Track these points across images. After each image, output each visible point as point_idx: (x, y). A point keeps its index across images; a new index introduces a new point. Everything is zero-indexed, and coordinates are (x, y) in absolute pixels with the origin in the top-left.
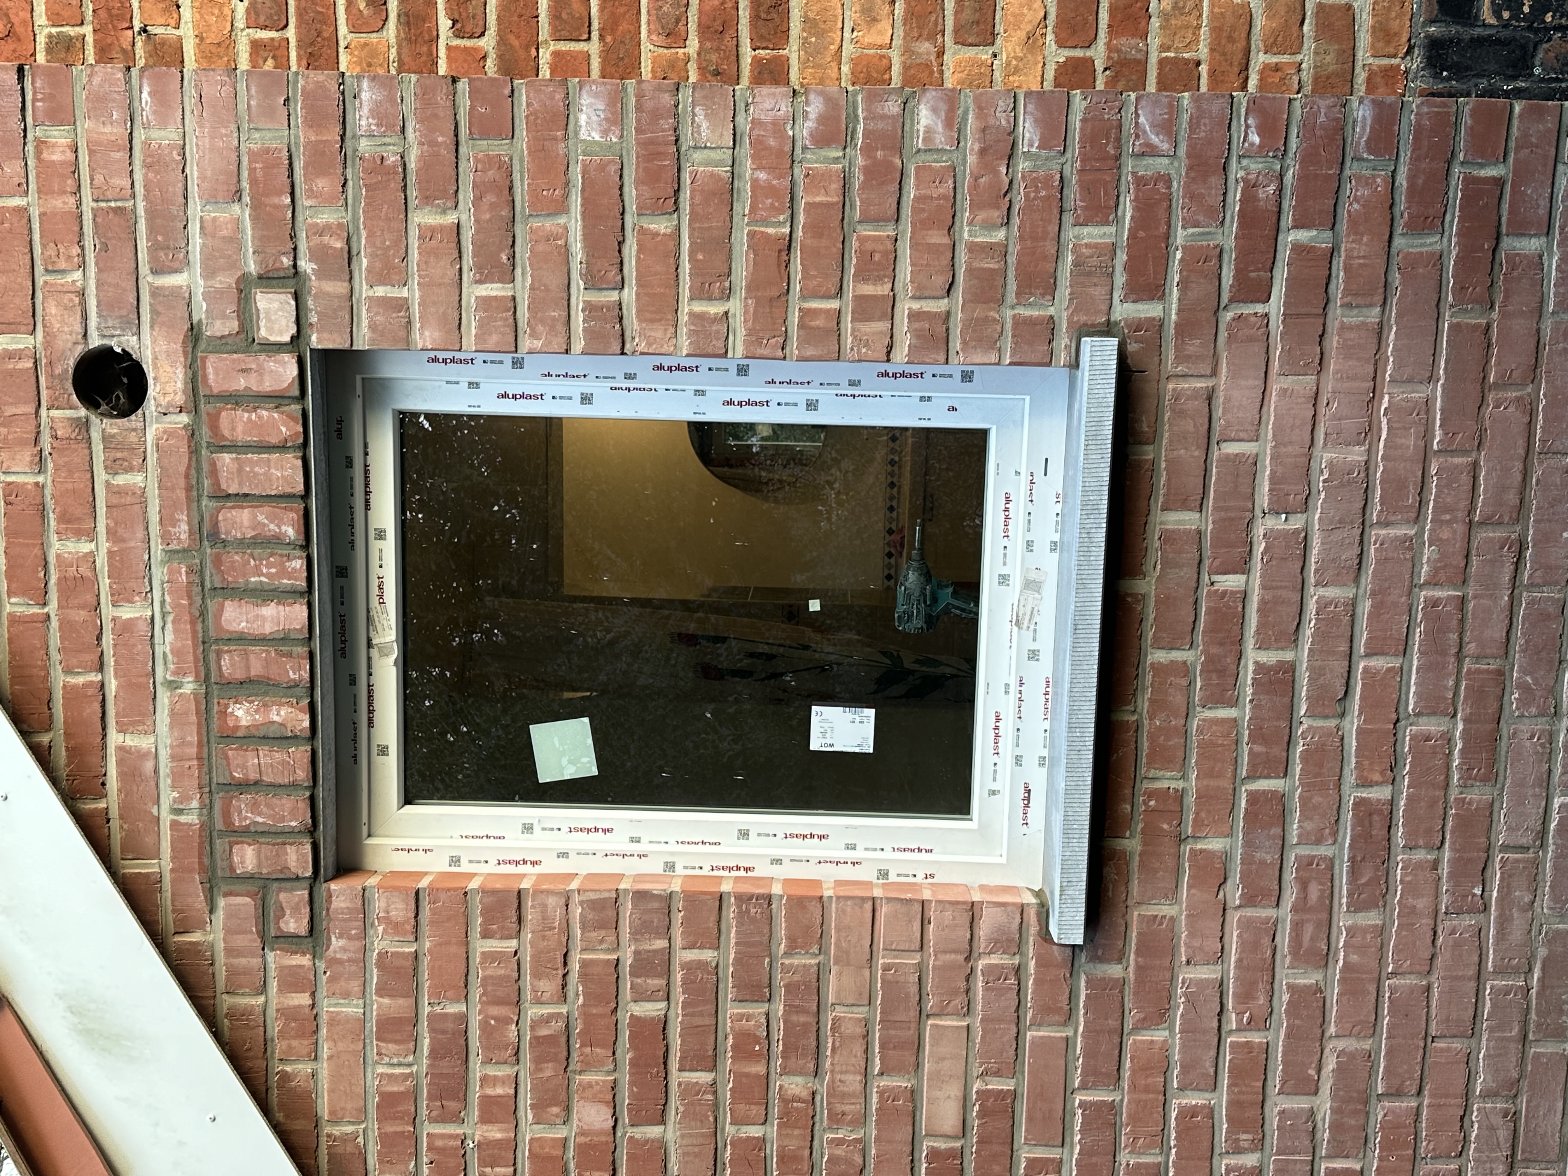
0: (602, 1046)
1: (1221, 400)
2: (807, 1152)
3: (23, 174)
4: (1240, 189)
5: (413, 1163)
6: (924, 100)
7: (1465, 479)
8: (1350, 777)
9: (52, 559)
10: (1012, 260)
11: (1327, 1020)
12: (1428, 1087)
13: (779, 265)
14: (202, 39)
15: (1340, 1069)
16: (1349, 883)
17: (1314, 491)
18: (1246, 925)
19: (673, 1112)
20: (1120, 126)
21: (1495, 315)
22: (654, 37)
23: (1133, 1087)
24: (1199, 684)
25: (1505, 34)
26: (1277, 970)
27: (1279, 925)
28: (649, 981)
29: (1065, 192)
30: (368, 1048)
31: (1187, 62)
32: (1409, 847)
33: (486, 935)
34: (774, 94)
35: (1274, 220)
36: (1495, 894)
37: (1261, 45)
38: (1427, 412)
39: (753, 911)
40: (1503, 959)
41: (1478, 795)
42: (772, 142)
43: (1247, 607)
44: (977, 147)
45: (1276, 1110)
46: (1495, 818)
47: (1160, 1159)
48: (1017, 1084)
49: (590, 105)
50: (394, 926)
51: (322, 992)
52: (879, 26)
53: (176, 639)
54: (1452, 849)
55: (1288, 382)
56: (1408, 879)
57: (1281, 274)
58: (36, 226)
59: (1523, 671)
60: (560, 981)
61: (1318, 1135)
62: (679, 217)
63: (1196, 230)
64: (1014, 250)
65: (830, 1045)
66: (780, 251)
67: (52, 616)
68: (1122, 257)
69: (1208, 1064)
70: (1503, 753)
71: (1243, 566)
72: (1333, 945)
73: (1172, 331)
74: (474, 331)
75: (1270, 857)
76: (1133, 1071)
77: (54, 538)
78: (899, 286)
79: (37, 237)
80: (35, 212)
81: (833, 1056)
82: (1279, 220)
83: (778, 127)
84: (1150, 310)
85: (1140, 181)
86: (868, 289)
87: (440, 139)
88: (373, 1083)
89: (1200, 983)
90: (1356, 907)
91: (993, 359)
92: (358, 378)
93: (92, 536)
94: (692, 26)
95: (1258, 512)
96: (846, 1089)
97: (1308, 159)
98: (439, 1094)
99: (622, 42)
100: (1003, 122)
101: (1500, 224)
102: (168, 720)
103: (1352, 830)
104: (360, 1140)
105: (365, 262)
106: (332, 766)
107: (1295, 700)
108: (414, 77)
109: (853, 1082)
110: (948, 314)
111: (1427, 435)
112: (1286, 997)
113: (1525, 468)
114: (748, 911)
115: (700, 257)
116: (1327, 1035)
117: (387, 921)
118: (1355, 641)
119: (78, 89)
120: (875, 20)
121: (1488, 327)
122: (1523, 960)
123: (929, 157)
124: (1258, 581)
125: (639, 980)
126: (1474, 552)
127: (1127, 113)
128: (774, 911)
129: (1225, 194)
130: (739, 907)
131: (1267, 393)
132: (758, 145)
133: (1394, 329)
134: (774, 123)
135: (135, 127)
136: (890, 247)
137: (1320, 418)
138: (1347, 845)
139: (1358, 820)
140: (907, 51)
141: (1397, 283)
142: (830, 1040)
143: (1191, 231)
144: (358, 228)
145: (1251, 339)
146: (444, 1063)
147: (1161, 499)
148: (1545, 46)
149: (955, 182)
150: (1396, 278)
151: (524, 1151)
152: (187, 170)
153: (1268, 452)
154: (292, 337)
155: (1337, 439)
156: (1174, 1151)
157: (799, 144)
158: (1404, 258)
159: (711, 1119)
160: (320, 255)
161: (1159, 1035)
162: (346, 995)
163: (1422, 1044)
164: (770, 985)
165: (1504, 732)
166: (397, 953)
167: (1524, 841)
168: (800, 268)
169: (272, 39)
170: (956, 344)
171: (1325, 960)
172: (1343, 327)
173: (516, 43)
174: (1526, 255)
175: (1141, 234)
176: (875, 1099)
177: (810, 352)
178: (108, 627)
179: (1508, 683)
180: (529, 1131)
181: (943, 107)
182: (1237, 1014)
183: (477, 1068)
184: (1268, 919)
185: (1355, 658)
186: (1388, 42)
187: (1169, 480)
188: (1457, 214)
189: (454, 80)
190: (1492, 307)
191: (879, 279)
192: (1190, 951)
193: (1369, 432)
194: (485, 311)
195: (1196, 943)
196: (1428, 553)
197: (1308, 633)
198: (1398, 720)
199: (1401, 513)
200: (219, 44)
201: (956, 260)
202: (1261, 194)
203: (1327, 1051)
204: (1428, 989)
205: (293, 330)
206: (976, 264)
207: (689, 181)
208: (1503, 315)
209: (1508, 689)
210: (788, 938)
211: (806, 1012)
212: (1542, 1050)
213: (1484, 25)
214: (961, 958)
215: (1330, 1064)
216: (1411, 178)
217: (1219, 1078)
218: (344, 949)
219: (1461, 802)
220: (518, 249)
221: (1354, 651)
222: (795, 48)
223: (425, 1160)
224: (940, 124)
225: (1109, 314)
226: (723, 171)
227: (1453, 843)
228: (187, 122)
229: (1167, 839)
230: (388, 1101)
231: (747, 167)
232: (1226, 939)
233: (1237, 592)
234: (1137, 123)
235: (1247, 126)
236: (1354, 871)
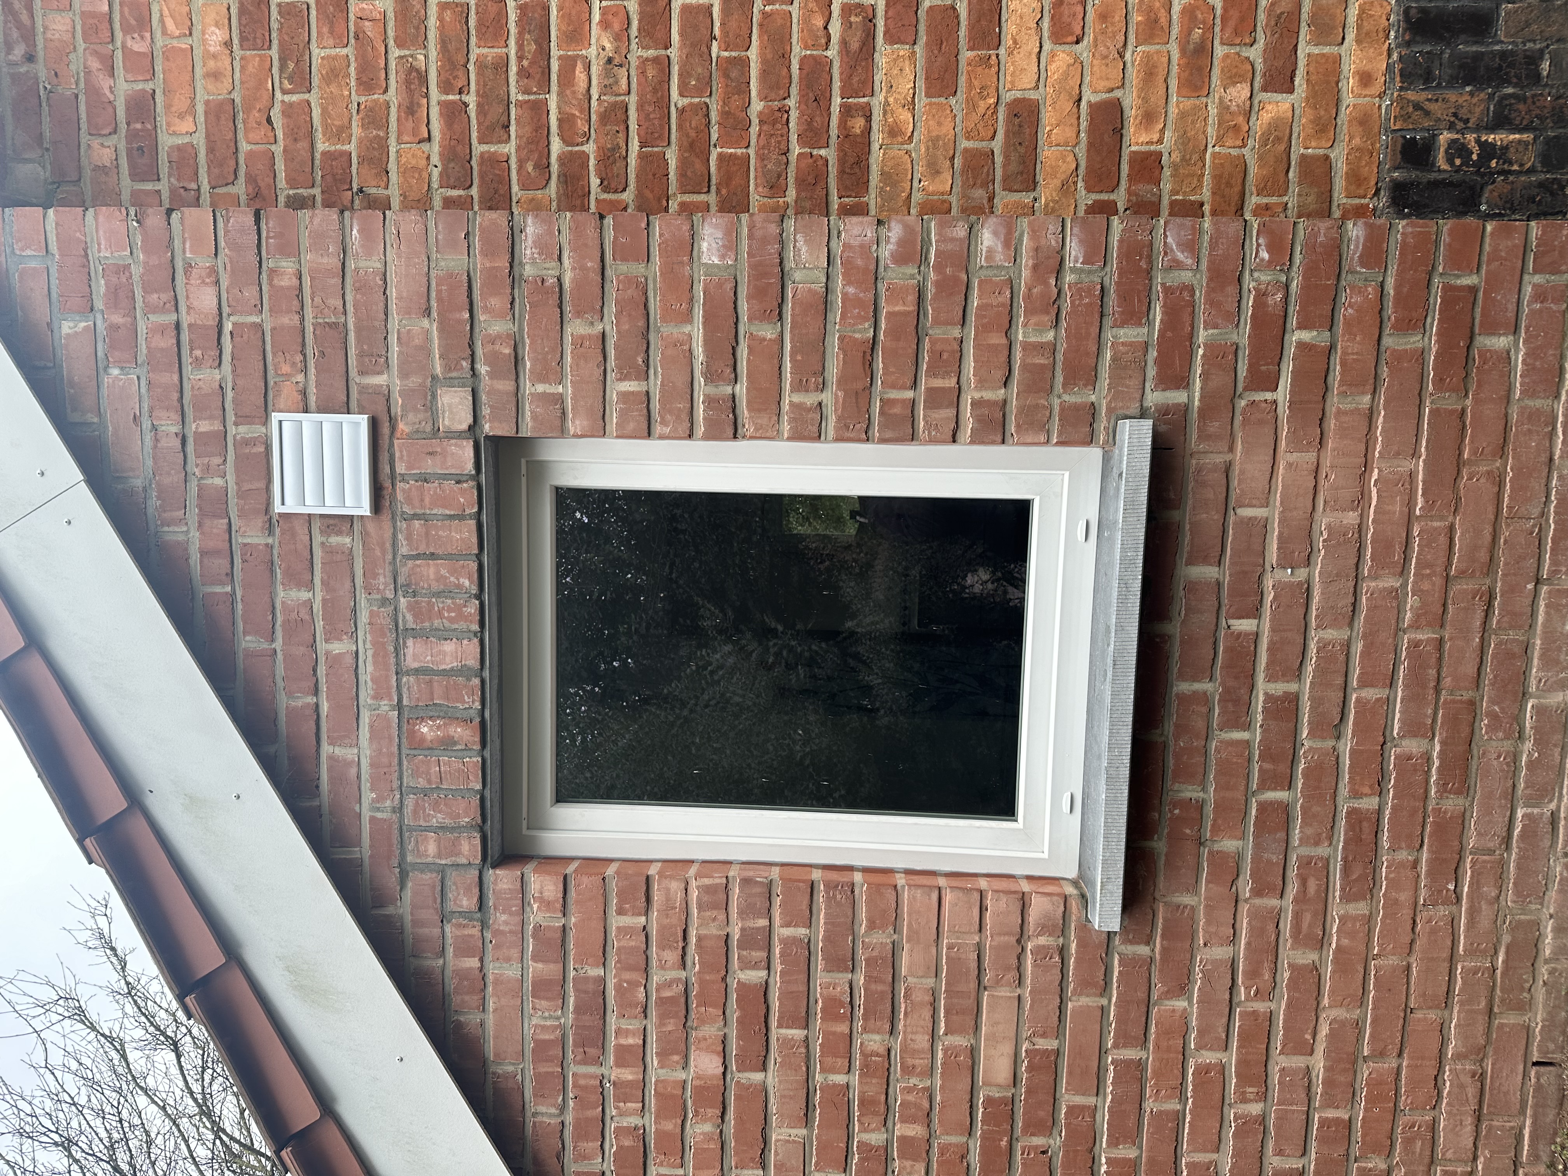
0: (715, 1006)
1: (1237, 472)
2: (883, 1097)
3: (258, 297)
4: (1252, 297)
5: (561, 1098)
6: (987, 225)
7: (1443, 540)
8: (1344, 791)
9: (278, 606)
10: (1060, 357)
11: (1322, 993)
12: (1407, 1051)
13: (864, 364)
14: (405, 197)
15: (1332, 1035)
16: (1342, 879)
17: (1315, 549)
18: (1254, 915)
19: (773, 1062)
20: (1151, 244)
21: (1469, 402)
22: (760, 189)
23: (1157, 1046)
24: (1217, 711)
25: (1457, 177)
26: (1281, 951)
27: (1283, 914)
28: (753, 953)
29: (1105, 299)
30: (525, 1003)
31: (1192, 203)
32: (1393, 849)
33: (620, 912)
34: (862, 223)
35: (1281, 322)
36: (1466, 889)
37: (1254, 189)
38: (1411, 483)
39: (839, 897)
40: (1472, 944)
41: (1453, 804)
42: (859, 262)
43: (1259, 647)
44: (1030, 263)
45: (1277, 1069)
46: (1467, 825)
47: (1178, 1107)
48: (1060, 1044)
49: (711, 235)
50: (546, 904)
51: (489, 957)
52: (942, 176)
53: (375, 670)
54: (1429, 851)
55: (1294, 457)
56: (1392, 876)
57: (1288, 368)
58: (268, 338)
59: (1492, 702)
60: (680, 952)
61: (1313, 1089)
62: (782, 325)
63: (1216, 331)
64: (1062, 347)
65: (903, 1010)
66: (864, 352)
67: (278, 651)
68: (1153, 354)
69: (1220, 1030)
70: (1474, 770)
71: (1255, 612)
72: (1328, 931)
73: (1195, 415)
74: (615, 420)
75: (1276, 858)
76: (1157, 1034)
77: (280, 588)
78: (963, 379)
79: (269, 347)
80: (267, 328)
81: (905, 1020)
82: (1285, 323)
83: (864, 249)
84: (1178, 397)
85: (1167, 290)
86: (938, 383)
87: (589, 264)
88: (529, 1032)
89: (1214, 962)
90: (1347, 897)
91: (1042, 438)
92: (523, 461)
93: (310, 586)
94: (791, 180)
95: (1268, 567)
96: (916, 1047)
97: (1310, 271)
98: (582, 1043)
99: (734, 194)
100: (1053, 242)
101: (1473, 324)
102: (368, 736)
103: (1345, 835)
104: (519, 1077)
105: (528, 364)
106: (497, 773)
107: (1299, 726)
108: (568, 214)
109: (922, 1041)
110: (1005, 402)
111: (1410, 503)
112: (1287, 975)
113: (1495, 530)
114: (834, 896)
115: (799, 358)
116: (1321, 1006)
117: (541, 900)
118: (1349, 675)
119: (302, 228)
120: (938, 172)
121: (1463, 411)
122: (1490, 945)
123: (990, 273)
124: (1268, 625)
125: (745, 953)
126: (1450, 601)
127: (1157, 234)
128: (857, 897)
129: (1239, 301)
130: (827, 892)
131: (1276, 467)
132: (847, 264)
133: (1383, 413)
134: (862, 246)
135: (347, 258)
136: (957, 348)
137: (1320, 487)
138: (1340, 847)
139: (1350, 826)
140: (964, 196)
141: (1385, 375)
142: (903, 1006)
143: (1211, 331)
144: (523, 337)
145: (1261, 422)
146: (587, 1017)
147: (1185, 555)
148: (1490, 187)
149: (1012, 293)
150: (1385, 372)
151: (651, 1090)
152: (388, 292)
153: (1277, 516)
154: (470, 427)
155: (1333, 505)
156: (1190, 1101)
157: (882, 264)
158: (1392, 354)
159: (804, 1069)
160: (493, 359)
161: (1181, 1004)
162: (508, 960)
163: (1402, 1015)
164: (853, 959)
165: (1475, 752)
166: (549, 926)
167: (1491, 845)
168: (881, 365)
169: (460, 196)
170: (1012, 428)
171: (1321, 943)
172: (1339, 412)
173: (650, 196)
174: (1496, 352)
175: (1169, 334)
176: (940, 1055)
177: (889, 434)
178: (322, 660)
179: (1478, 712)
180: (656, 1071)
181: (1002, 231)
182: (1246, 988)
183: (612, 1021)
184: (1273, 908)
185: (1349, 690)
186: (1359, 186)
187: (1192, 539)
188: (1437, 316)
189: (602, 217)
190: (1466, 395)
191: (946, 375)
192: (1207, 936)
193: (1361, 500)
194: (624, 403)
195: (1213, 929)
196: (1411, 601)
197: (1310, 669)
198: (1384, 743)
199: (1388, 568)
200: (419, 201)
201: (1012, 357)
202: (1270, 301)
203: (1321, 1019)
204: (1408, 967)
205: (470, 420)
206: (1029, 361)
207: (790, 296)
208: (1476, 401)
209: (1478, 717)
210: (868, 920)
211: (883, 982)
212: (1505, 1021)
213: (1439, 171)
214: (1013, 940)
215: (1324, 1030)
216: (1398, 287)
217: (1230, 1041)
218: (506, 923)
219: (1437, 811)
220: (651, 353)
221: (1349, 684)
222: (873, 196)
223: (571, 1095)
224: (1000, 246)
225: (1141, 401)
226: (819, 287)
227: (1430, 846)
228: (388, 253)
229: (1189, 842)
230: (541, 1047)
231: (839, 282)
232: (1237, 926)
233: (1249, 634)
234: (1165, 242)
235: (1258, 245)
236: (1346, 870)
